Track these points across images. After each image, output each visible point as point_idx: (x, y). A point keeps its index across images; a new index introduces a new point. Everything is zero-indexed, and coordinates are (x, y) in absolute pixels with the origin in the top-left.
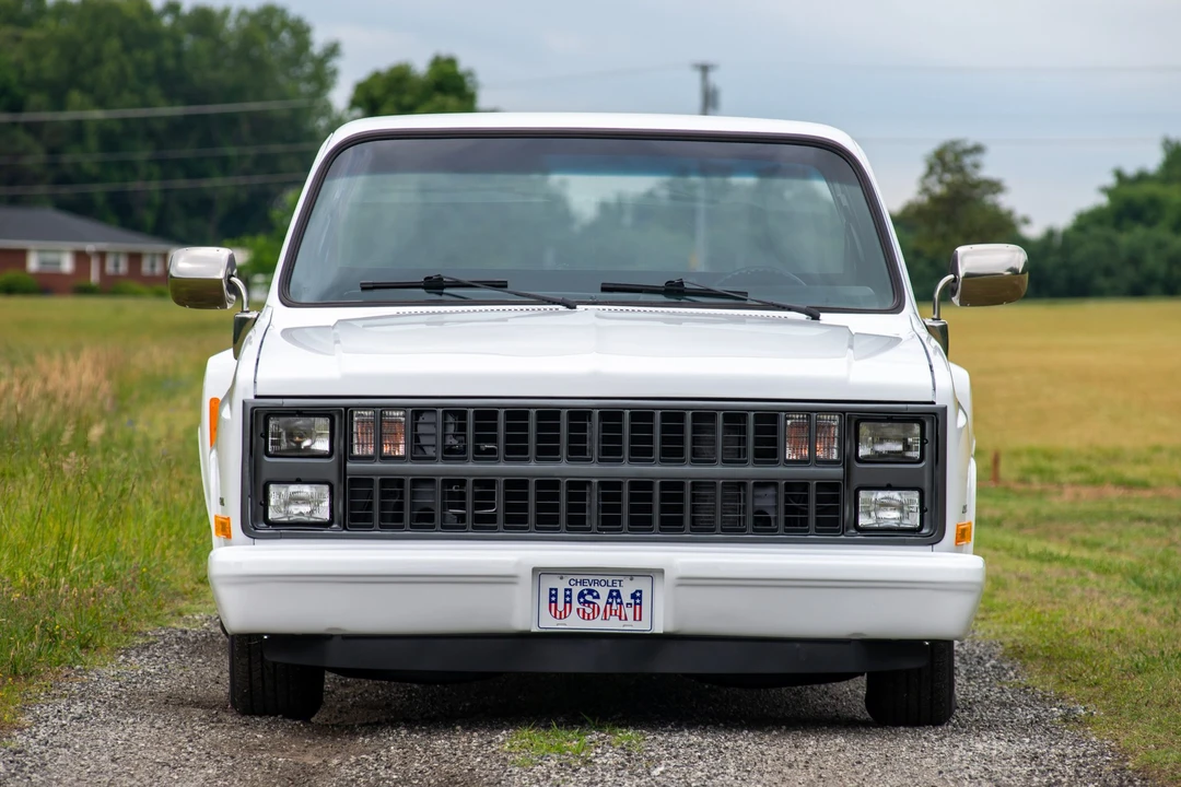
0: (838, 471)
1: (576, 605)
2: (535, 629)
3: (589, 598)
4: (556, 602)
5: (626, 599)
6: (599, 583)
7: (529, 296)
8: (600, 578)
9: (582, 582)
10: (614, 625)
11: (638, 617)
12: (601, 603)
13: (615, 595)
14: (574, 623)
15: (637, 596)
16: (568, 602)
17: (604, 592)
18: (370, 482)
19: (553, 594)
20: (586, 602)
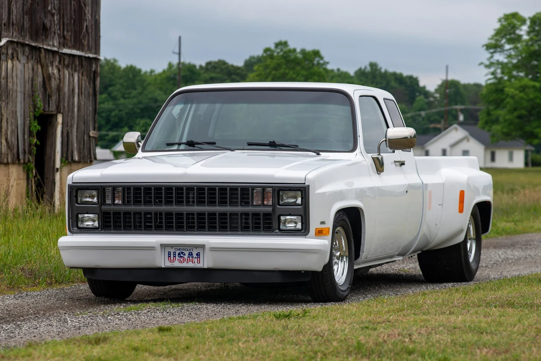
0: (270, 209)
1: (177, 258)
2: (163, 266)
3: (182, 255)
4: (170, 257)
5: (195, 255)
6: (185, 250)
7: (219, 147)
8: (185, 248)
9: (179, 249)
10: (190, 265)
11: (199, 262)
12: (186, 257)
13: (191, 254)
14: (177, 264)
15: (198, 254)
16: (175, 257)
17: (187, 253)
18: (109, 213)
19: (169, 254)
20: (181, 256)
